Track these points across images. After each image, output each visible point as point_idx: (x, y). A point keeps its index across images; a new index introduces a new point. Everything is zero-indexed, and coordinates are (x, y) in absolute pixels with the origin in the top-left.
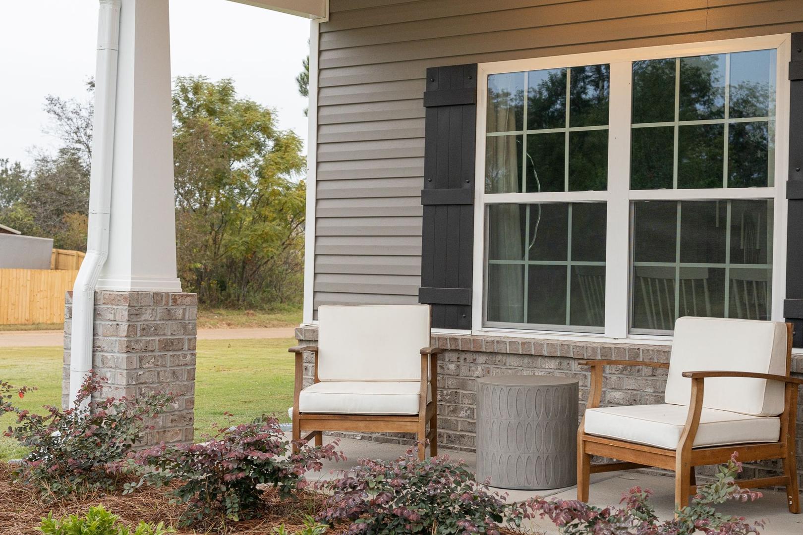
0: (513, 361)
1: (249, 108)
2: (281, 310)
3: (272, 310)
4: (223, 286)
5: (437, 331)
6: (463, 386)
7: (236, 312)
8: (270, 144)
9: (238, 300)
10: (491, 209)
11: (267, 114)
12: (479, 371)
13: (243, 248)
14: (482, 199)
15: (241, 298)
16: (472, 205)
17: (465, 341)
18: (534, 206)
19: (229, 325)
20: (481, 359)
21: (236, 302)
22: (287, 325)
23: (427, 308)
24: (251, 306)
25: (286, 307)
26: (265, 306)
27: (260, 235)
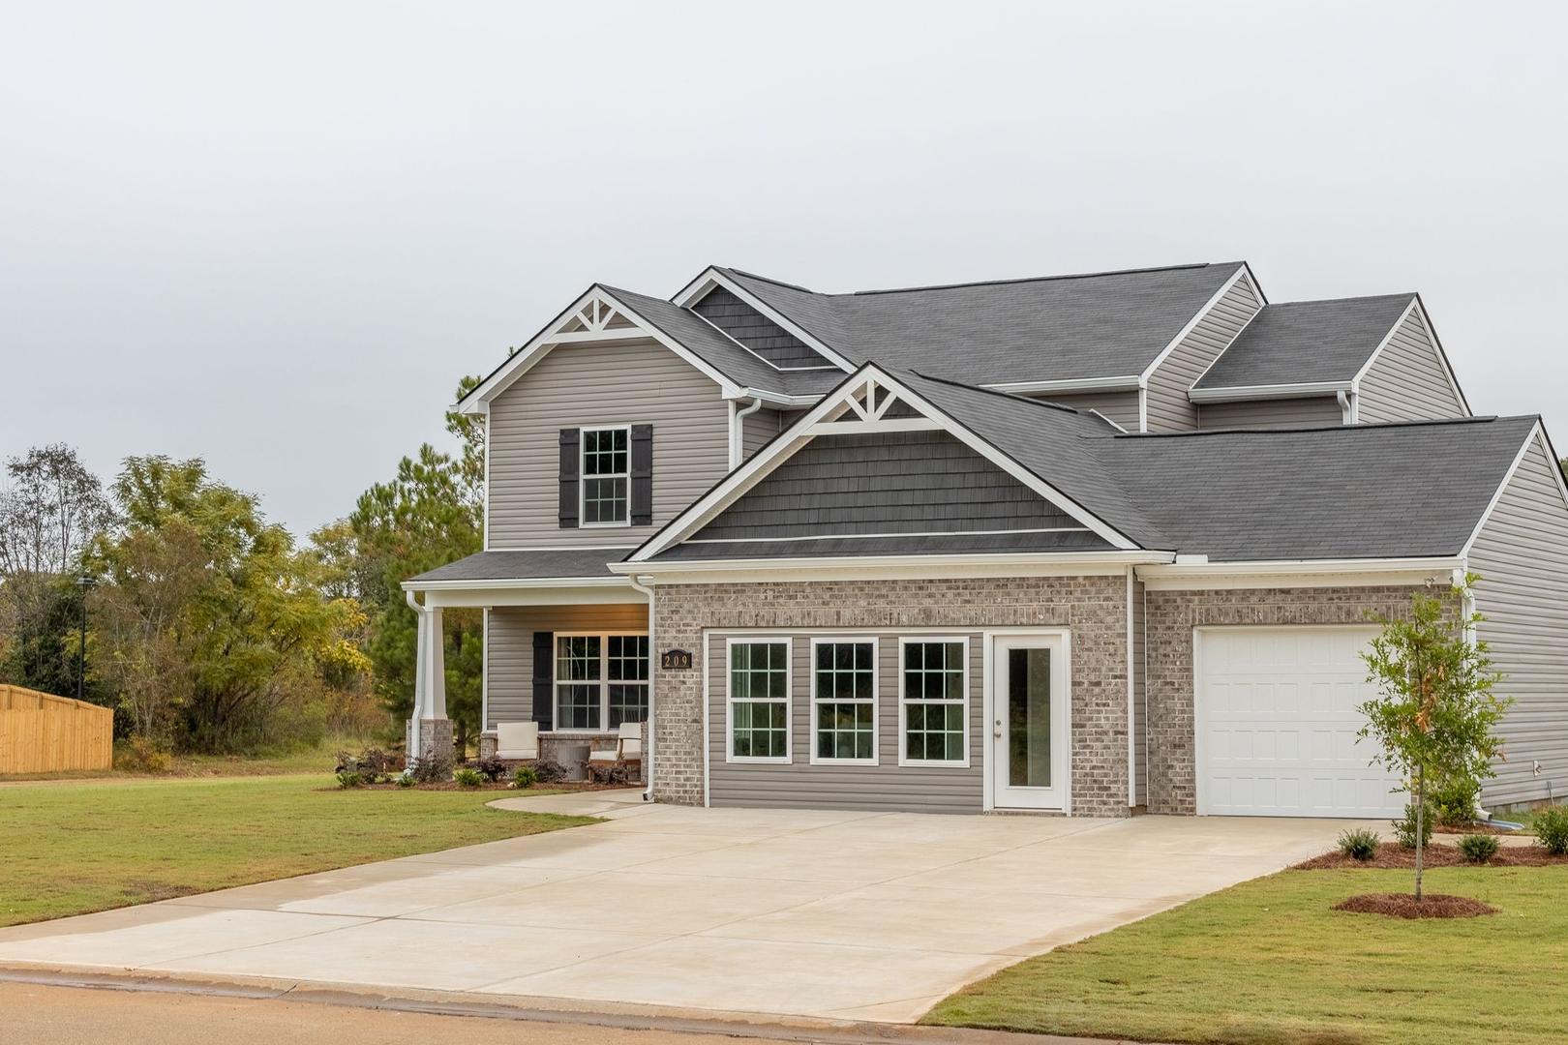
0: (569, 742)
1: (224, 498)
2: (267, 755)
3: (256, 754)
4: (193, 726)
5: (541, 732)
6: (550, 752)
7: (215, 759)
8: (251, 542)
9: (213, 743)
10: (560, 687)
11: (246, 503)
12: (555, 746)
13: (227, 677)
14: (556, 682)
15: (217, 741)
16: (552, 685)
17: (550, 735)
18: (575, 686)
19: (216, 773)
20: (556, 742)
21: (211, 746)
22: (284, 772)
23: (537, 723)
24: (230, 750)
25: (273, 751)
26: (247, 751)
27: (247, 661)
